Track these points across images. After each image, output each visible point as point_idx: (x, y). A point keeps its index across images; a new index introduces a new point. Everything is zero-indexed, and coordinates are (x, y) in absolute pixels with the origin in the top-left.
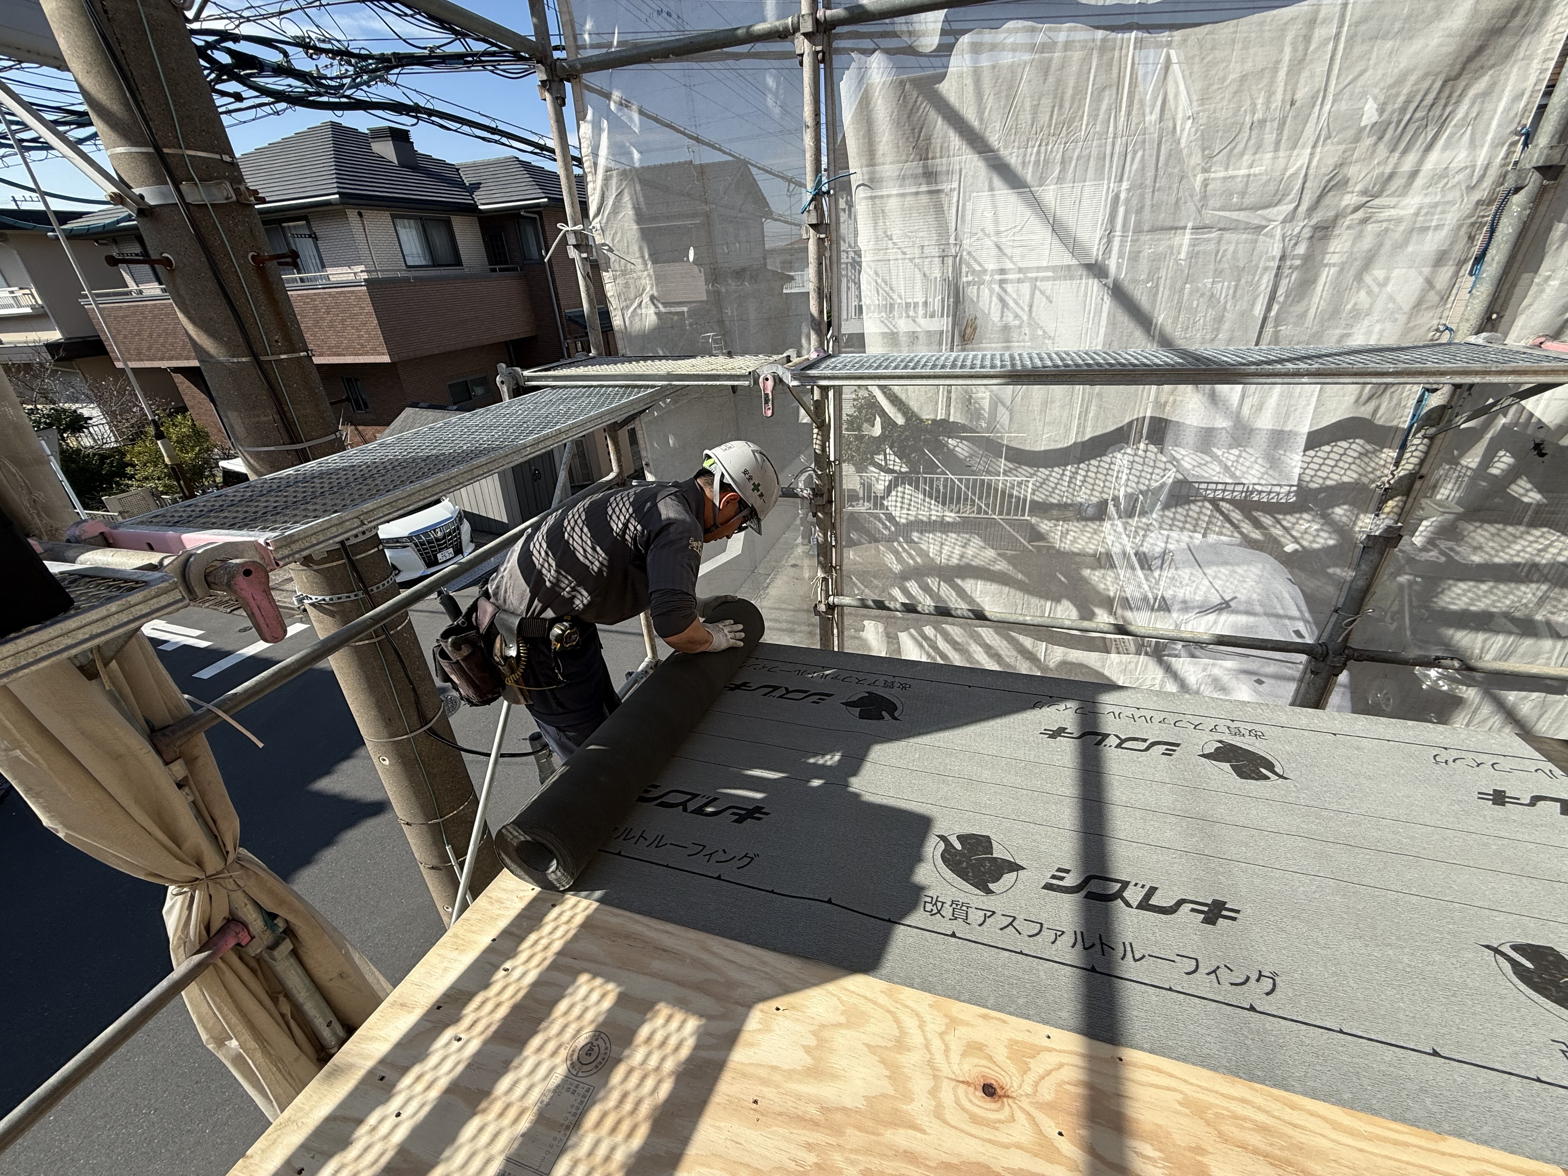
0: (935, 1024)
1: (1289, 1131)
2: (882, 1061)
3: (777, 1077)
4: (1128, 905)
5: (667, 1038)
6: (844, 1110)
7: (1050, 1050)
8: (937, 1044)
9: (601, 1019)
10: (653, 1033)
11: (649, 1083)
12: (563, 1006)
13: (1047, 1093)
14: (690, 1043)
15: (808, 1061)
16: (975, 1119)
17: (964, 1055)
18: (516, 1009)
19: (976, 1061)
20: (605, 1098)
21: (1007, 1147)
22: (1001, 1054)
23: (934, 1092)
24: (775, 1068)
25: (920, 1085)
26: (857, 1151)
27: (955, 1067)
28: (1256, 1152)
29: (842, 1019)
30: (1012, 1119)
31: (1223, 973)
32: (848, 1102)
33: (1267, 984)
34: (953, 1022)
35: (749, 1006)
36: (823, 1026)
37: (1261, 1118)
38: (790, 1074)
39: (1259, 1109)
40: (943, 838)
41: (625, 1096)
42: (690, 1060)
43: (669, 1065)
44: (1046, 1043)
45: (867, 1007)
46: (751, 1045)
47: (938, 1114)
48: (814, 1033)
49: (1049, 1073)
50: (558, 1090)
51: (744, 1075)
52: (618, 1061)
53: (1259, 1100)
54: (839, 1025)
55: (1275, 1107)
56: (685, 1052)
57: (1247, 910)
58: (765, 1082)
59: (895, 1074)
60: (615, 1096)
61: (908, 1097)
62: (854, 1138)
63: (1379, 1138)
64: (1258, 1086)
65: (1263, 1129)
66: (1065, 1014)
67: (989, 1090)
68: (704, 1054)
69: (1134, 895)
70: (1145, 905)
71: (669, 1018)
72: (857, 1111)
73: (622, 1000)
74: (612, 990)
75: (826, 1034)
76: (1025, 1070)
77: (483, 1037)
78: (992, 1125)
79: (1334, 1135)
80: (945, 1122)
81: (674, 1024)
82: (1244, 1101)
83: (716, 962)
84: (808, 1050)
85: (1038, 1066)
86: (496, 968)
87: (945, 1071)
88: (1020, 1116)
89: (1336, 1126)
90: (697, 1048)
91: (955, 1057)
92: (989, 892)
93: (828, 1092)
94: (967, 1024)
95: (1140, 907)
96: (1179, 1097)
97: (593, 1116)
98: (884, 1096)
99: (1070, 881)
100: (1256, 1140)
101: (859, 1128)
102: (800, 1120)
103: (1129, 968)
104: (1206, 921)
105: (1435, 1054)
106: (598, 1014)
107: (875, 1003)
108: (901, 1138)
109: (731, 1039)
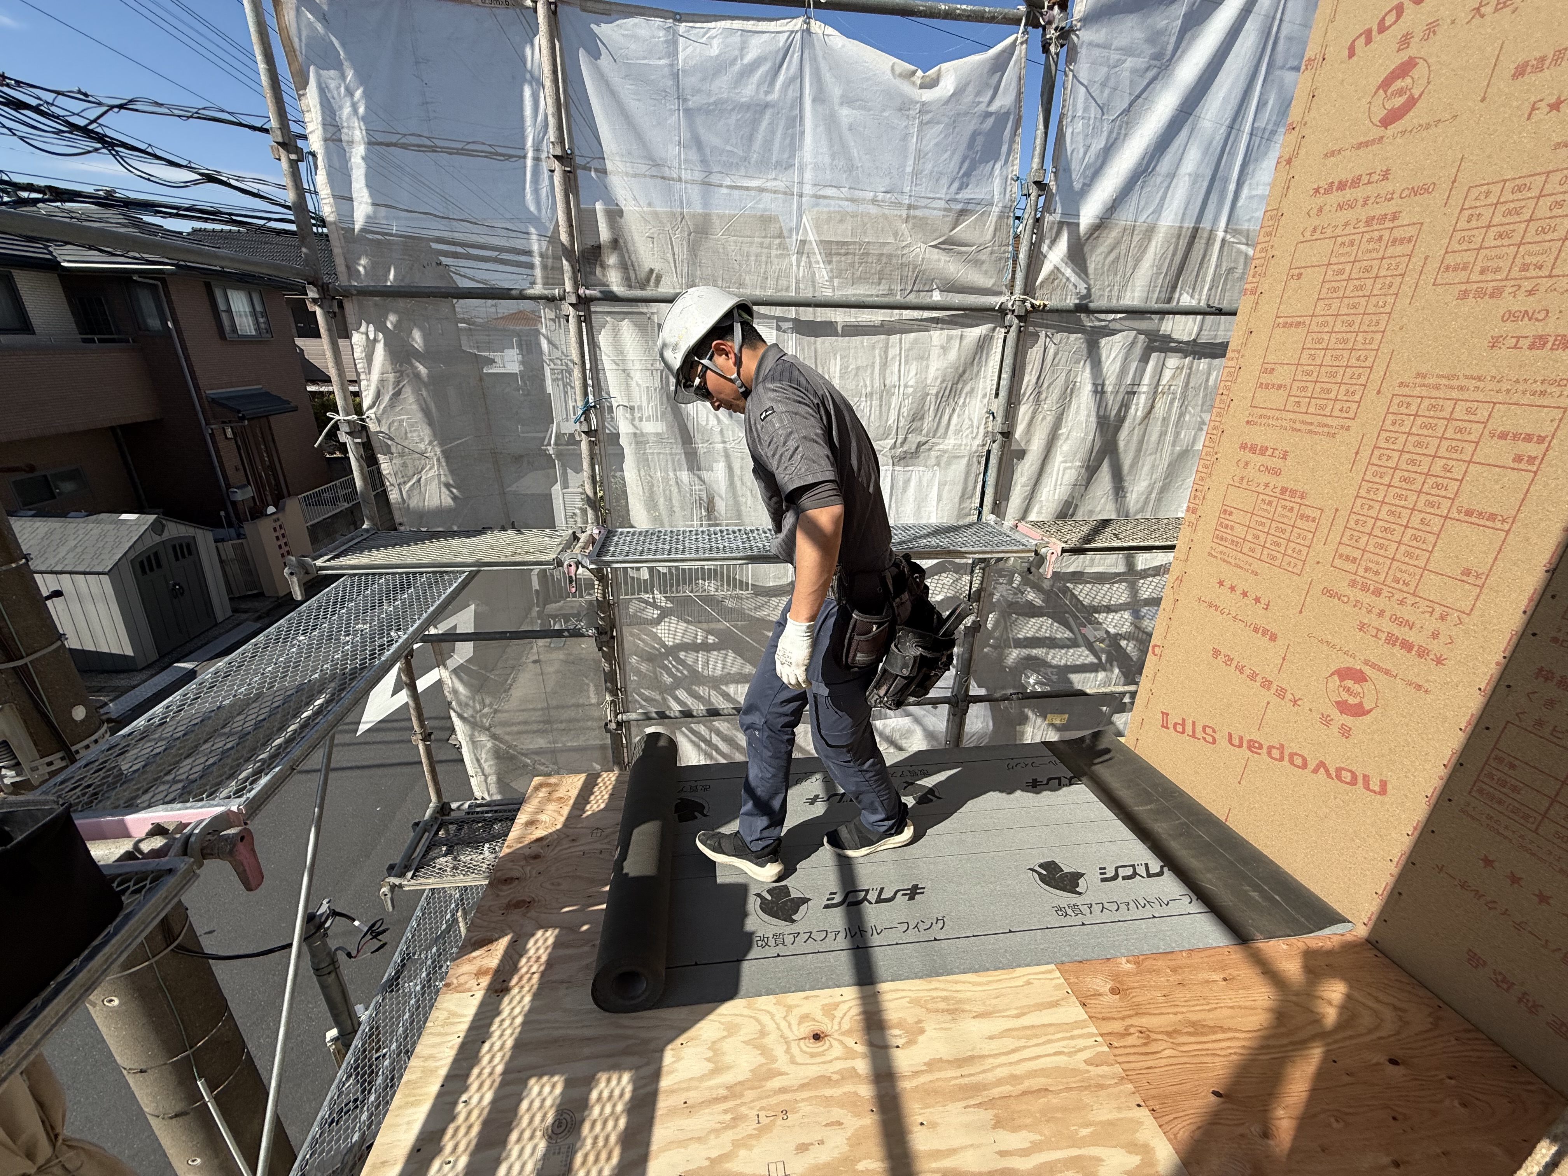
0: (779, 1013)
1: (955, 995)
2: (755, 1047)
3: (694, 1084)
4: (870, 903)
5: (612, 1092)
6: (740, 1083)
7: (844, 1002)
8: (783, 1025)
9: (558, 1101)
10: (601, 1093)
11: (610, 1124)
12: (524, 1105)
13: (846, 1026)
14: (629, 1089)
15: (711, 1066)
16: (813, 1055)
17: (799, 1024)
18: (486, 1124)
19: (807, 1024)
20: (583, 1145)
21: (831, 1062)
22: (819, 1015)
23: (788, 1051)
24: (692, 1079)
25: (779, 1051)
26: (753, 1101)
27: (796, 1032)
28: (943, 1011)
29: (725, 1033)
30: (831, 1046)
31: (921, 926)
32: (741, 1078)
33: (940, 924)
34: (789, 1008)
35: (661, 1051)
36: (714, 1042)
37: (944, 994)
38: (702, 1078)
39: (943, 990)
40: (758, 895)
41: (596, 1138)
42: (632, 1098)
43: (619, 1108)
44: (842, 999)
45: (738, 1020)
46: (672, 1072)
47: (793, 1061)
48: (709, 1049)
49: (845, 1014)
50: (545, 1157)
51: (673, 1091)
52: (582, 1121)
53: (942, 986)
54: (725, 1037)
55: (948, 986)
56: (627, 1096)
57: (928, 885)
58: (688, 1089)
59: (764, 1051)
60: (589, 1142)
61: (774, 1060)
62: (749, 1095)
63: (991, 982)
64: (941, 978)
65: (945, 999)
66: (847, 978)
67: (817, 1037)
68: (642, 1091)
69: (872, 896)
70: (879, 901)
71: (609, 1081)
72: (748, 1080)
73: (569, 1084)
74: (559, 1081)
75: (717, 1046)
76: (833, 1018)
77: (468, 1153)
78: (822, 1054)
79: (973, 988)
80: (797, 1064)
81: (614, 1082)
82: (936, 989)
83: (629, 1032)
84: (708, 1060)
85: (839, 1014)
86: (455, 1103)
87: (791, 1036)
88: (835, 1043)
89: (975, 984)
90: (634, 1090)
91: (795, 1027)
92: (793, 921)
93: (728, 1078)
94: (797, 1006)
95: (877, 902)
96: (908, 999)
97: (579, 1158)
98: (760, 1065)
99: (838, 899)
100: (942, 1005)
101: (751, 1089)
102: (717, 1100)
103: (875, 940)
104: (910, 899)
105: (1010, 931)
106: (554, 1099)
107: (742, 1015)
108: (776, 1083)
109: (657, 1075)
